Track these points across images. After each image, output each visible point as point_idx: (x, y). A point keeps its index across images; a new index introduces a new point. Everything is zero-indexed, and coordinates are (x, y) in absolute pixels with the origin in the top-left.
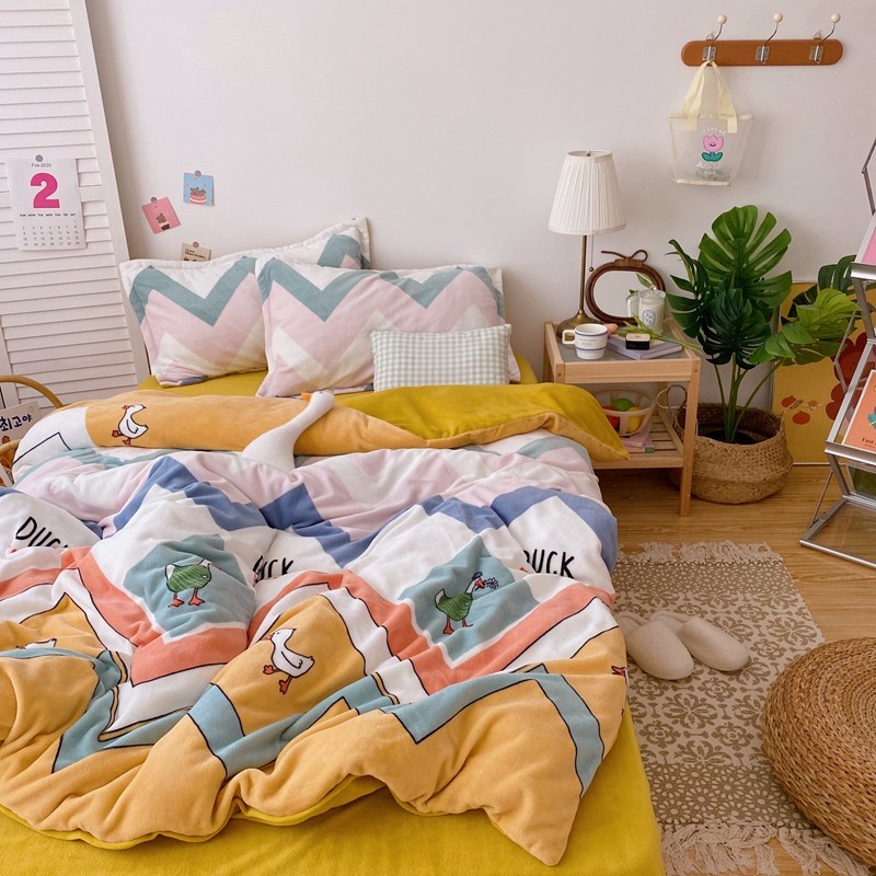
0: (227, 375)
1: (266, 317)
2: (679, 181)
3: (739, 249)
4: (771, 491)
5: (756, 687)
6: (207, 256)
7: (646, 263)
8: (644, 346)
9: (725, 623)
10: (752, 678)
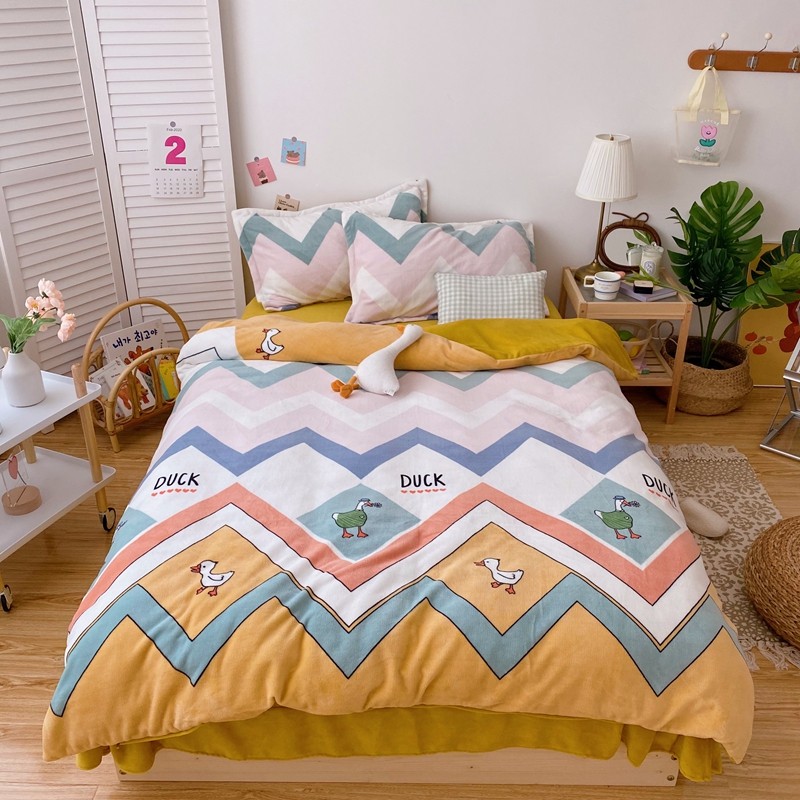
0: (315, 303)
1: (351, 259)
2: (680, 161)
3: (721, 214)
4: (736, 406)
5: (735, 548)
6: (296, 207)
7: (649, 223)
8: (648, 291)
9: (707, 504)
10: (731, 542)
